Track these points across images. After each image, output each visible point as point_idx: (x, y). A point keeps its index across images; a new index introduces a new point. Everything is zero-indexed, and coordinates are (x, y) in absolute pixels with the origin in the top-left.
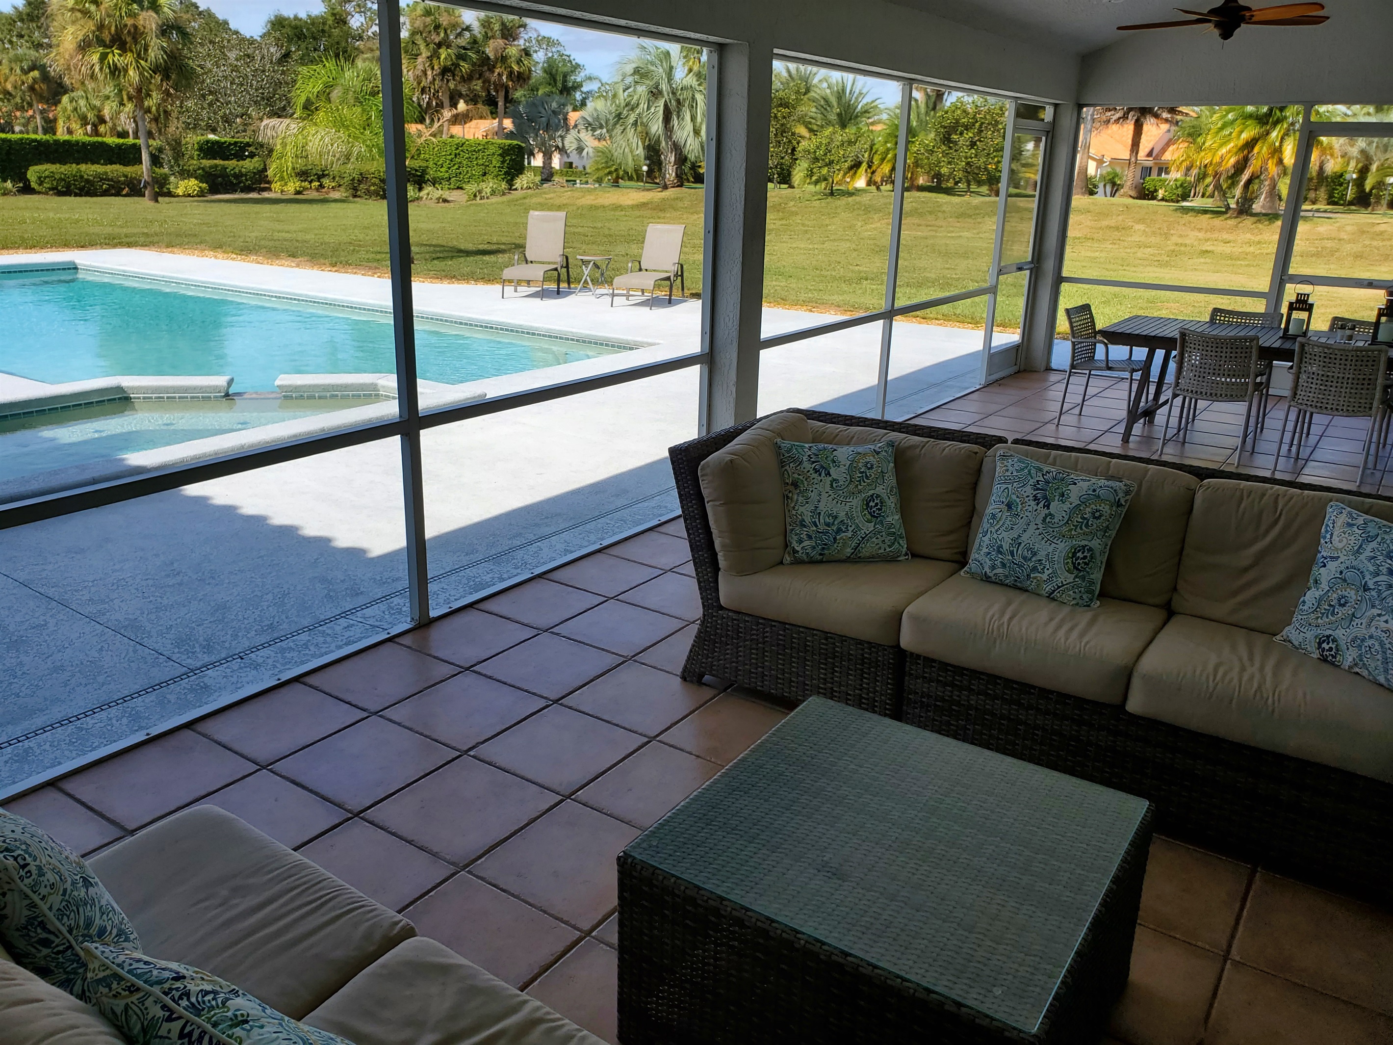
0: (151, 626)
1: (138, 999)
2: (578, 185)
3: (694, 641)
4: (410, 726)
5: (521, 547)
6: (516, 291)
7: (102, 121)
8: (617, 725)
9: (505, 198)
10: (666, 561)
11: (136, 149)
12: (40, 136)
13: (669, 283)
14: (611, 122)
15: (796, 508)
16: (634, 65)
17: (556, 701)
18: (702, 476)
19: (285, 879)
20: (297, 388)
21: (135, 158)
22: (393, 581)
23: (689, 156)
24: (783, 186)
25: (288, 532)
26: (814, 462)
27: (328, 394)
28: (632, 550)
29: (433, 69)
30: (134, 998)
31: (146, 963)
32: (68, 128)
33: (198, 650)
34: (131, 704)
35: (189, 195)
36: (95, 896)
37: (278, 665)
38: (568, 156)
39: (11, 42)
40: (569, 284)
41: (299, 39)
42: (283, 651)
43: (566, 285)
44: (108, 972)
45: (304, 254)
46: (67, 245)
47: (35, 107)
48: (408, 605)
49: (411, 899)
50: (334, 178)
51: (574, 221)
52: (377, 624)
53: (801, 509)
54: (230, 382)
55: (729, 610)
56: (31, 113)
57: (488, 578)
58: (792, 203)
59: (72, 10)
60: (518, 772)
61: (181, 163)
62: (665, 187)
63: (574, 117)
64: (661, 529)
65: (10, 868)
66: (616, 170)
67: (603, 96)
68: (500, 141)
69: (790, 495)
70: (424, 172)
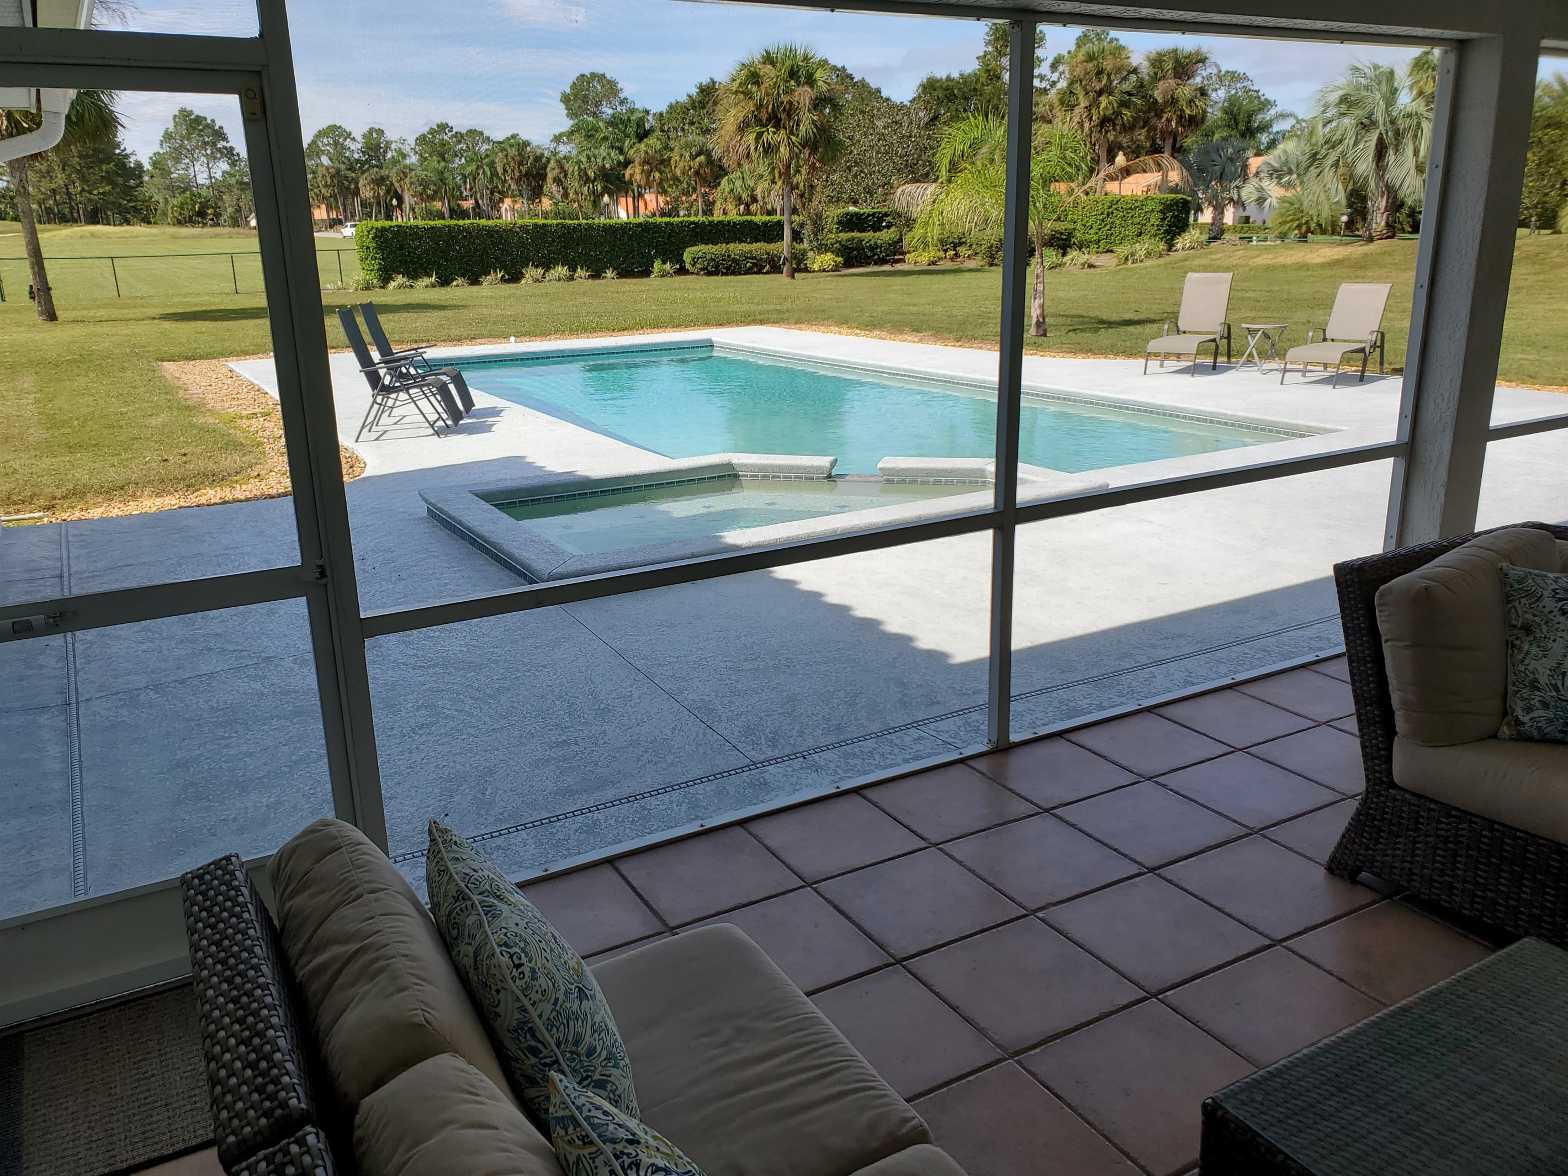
0: (723, 710)
1: (590, 1154)
2: (1254, 243)
3: (1350, 824)
4: (973, 868)
5: (1129, 671)
6: (1162, 366)
7: (754, 200)
8: (1230, 916)
9: (1161, 261)
10: (1321, 711)
11: (780, 224)
12: (701, 218)
13: (1362, 355)
14: (1304, 165)
15: (1527, 662)
16: (1341, 93)
17: (1151, 870)
18: (1380, 605)
19: (793, 1032)
20: (900, 472)
21: (777, 235)
22: (974, 693)
23: (1406, 199)
24: (1543, 232)
25: (871, 625)
26: (1561, 600)
27: (931, 479)
28: (1273, 690)
29: (1091, 119)
30: (586, 1151)
31: (606, 1113)
32: (724, 210)
33: (763, 742)
34: (691, 790)
35: (824, 270)
36: (588, 1011)
37: (840, 771)
38: (1244, 209)
39: (683, 130)
40: (1229, 357)
41: (950, 100)
42: (846, 756)
43: (1225, 359)
44: (567, 1113)
45: (930, 328)
46: (707, 323)
47: (698, 191)
48: (986, 723)
49: (946, 1079)
50: (971, 246)
51: (1245, 285)
52: (950, 740)
53: (1534, 664)
54: (834, 464)
55: (1406, 791)
56: (694, 196)
57: (1084, 704)
58: (1556, 253)
59: (736, 92)
60: (1094, 950)
61: (820, 237)
62: (1371, 239)
63: (1255, 163)
64: (1316, 667)
65: (504, 966)
66: (1307, 222)
67: (1297, 136)
68: (1162, 196)
69: (1518, 643)
70: (1070, 235)
